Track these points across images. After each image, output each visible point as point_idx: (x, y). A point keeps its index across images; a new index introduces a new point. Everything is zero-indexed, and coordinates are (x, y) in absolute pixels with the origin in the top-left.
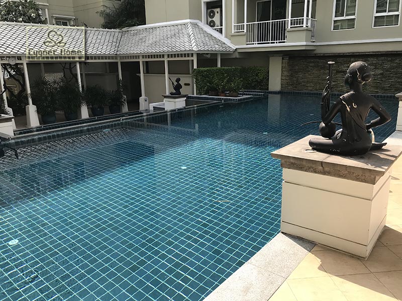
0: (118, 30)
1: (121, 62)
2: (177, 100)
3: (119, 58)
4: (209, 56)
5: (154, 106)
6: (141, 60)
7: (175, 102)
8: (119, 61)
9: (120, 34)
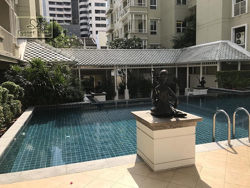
0: (180, 49)
1: (178, 68)
2: (200, 90)
3: (176, 65)
4: (230, 63)
5: (190, 93)
6: (188, 66)
7: (199, 92)
8: (176, 67)
9: (181, 52)
